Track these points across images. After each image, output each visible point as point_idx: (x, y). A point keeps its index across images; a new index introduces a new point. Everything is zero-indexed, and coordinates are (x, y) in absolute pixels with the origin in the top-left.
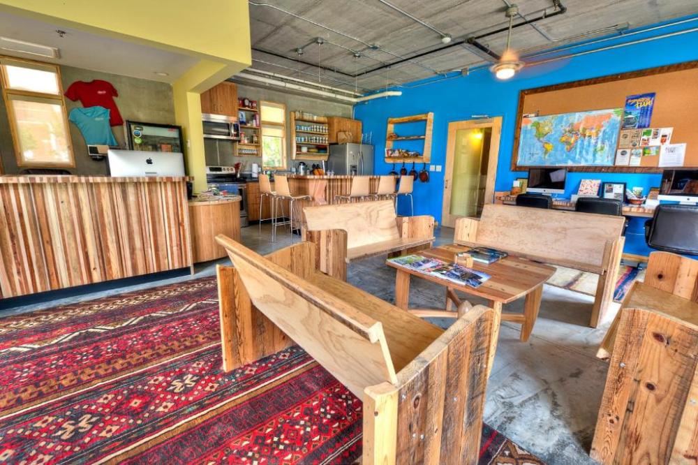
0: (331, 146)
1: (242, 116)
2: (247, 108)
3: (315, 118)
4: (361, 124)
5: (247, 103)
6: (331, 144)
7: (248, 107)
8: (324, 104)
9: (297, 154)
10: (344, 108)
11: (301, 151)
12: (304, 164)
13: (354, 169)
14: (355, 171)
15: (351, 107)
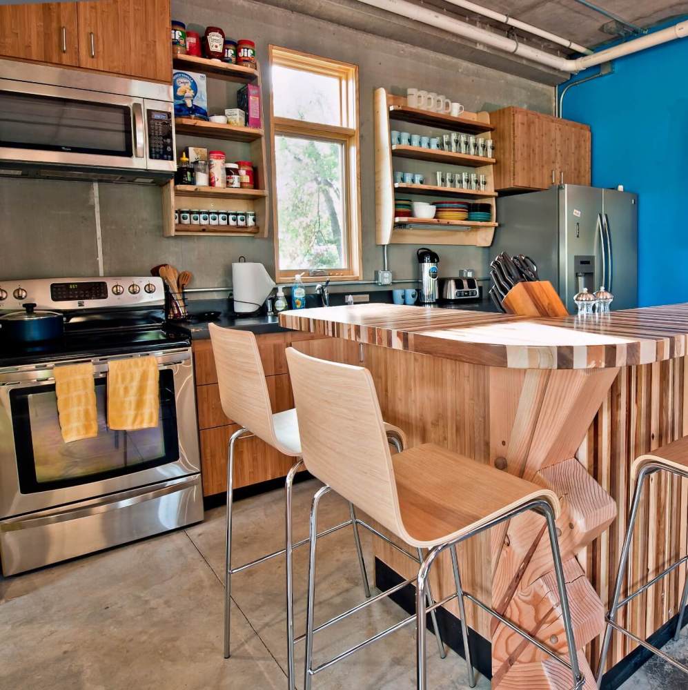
0: (504, 199)
1: (194, 87)
2: (216, 62)
3: (455, 111)
4: (588, 134)
5: (215, 42)
6: (502, 193)
7: (221, 56)
8: (477, 75)
9: (397, 226)
10: (535, 93)
11: (410, 214)
12: (434, 257)
13: (585, 268)
14: (589, 275)
15: (551, 91)
